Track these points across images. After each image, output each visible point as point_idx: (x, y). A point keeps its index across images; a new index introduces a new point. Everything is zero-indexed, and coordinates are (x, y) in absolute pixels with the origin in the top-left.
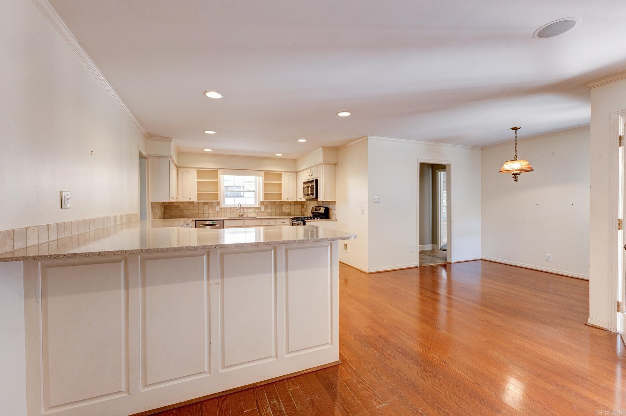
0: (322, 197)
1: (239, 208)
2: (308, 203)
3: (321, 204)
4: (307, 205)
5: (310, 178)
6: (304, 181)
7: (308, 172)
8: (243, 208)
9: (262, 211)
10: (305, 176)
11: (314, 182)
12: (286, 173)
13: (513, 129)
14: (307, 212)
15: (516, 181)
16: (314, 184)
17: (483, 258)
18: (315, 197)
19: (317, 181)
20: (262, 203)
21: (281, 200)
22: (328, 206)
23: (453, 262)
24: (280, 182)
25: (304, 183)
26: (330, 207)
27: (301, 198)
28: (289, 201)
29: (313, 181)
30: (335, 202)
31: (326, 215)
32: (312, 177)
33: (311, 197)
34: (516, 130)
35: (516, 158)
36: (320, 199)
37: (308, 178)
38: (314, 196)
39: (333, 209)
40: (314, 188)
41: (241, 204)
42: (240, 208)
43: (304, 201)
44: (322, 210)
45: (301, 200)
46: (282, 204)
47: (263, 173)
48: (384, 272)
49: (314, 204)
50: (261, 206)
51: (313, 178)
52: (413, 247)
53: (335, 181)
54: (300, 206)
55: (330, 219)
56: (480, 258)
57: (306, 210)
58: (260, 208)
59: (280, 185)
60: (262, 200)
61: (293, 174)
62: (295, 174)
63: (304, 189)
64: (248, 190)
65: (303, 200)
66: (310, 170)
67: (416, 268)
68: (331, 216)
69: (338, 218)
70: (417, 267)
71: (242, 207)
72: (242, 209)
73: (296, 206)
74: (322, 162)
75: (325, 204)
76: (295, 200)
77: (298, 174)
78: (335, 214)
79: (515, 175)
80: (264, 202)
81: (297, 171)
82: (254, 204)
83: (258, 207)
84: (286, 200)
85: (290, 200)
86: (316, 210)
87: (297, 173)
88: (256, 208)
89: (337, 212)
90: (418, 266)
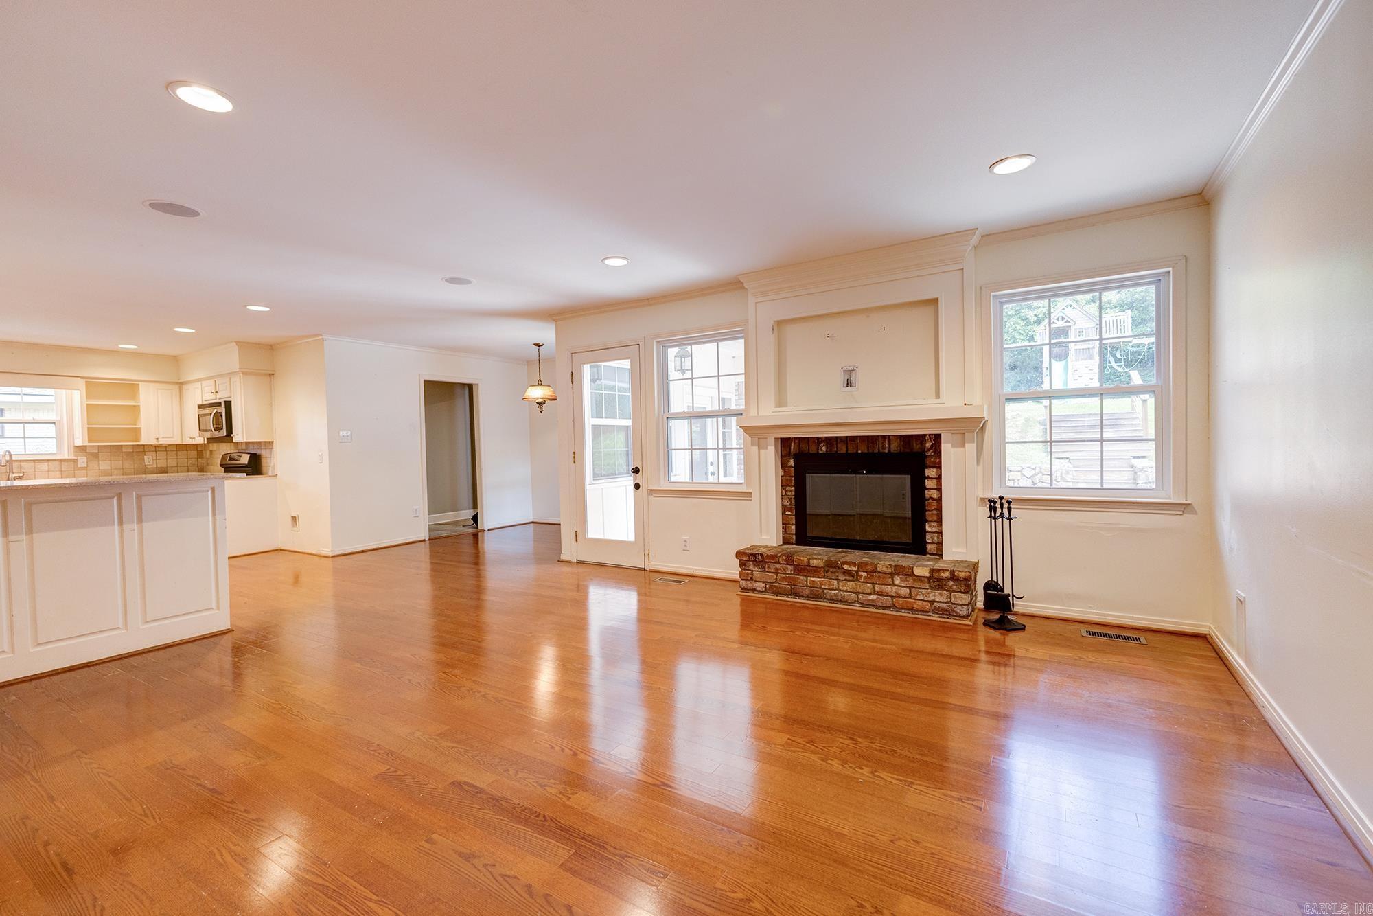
0: (240, 433)
1: (7, 461)
2: (214, 446)
3: (244, 448)
4: (211, 452)
5: (212, 396)
6: (201, 403)
7: (208, 387)
8: (20, 461)
9: (79, 466)
10: (201, 393)
11: (221, 405)
12: (152, 384)
13: (535, 345)
14: (212, 465)
15: (541, 412)
16: (223, 410)
17: (535, 521)
18: (225, 434)
19: (228, 405)
20: (81, 449)
21: (139, 442)
22: (258, 452)
23: (486, 529)
24: (133, 403)
25: (200, 407)
26: (263, 452)
27: (194, 436)
28: (160, 443)
29: (219, 404)
30: (271, 443)
31: (255, 466)
32: (218, 396)
33: (217, 434)
34: (539, 346)
35: (540, 383)
36: (238, 436)
37: (209, 398)
38: (224, 432)
39: (268, 455)
40: (221, 416)
41: (12, 453)
42: (11, 462)
43: (202, 442)
44: (245, 460)
45: (194, 442)
46: (143, 450)
47: (82, 383)
48: (363, 551)
49: (225, 448)
50: (76, 456)
51: (221, 397)
52: (416, 510)
53: (271, 405)
54: (194, 454)
55: (261, 474)
56: (531, 521)
57: (209, 461)
58: (75, 461)
59: (136, 409)
60: (79, 442)
61: (170, 386)
62: (177, 386)
63: (201, 419)
64: (34, 420)
65: (200, 440)
66: (212, 382)
67: (423, 543)
68: (264, 469)
69: (278, 471)
70: (424, 540)
71: (14, 459)
72: (15, 465)
73: (182, 454)
74: (238, 370)
75: (251, 447)
76: (179, 442)
77: (185, 387)
78: (272, 464)
79: (540, 404)
80: (86, 446)
81: (180, 381)
82: (54, 450)
83: (66, 457)
84: (154, 442)
85: (163, 442)
86: (231, 459)
87: (181, 384)
88: (61, 461)
89: (276, 461)
90: (427, 538)
